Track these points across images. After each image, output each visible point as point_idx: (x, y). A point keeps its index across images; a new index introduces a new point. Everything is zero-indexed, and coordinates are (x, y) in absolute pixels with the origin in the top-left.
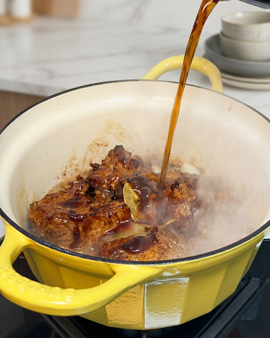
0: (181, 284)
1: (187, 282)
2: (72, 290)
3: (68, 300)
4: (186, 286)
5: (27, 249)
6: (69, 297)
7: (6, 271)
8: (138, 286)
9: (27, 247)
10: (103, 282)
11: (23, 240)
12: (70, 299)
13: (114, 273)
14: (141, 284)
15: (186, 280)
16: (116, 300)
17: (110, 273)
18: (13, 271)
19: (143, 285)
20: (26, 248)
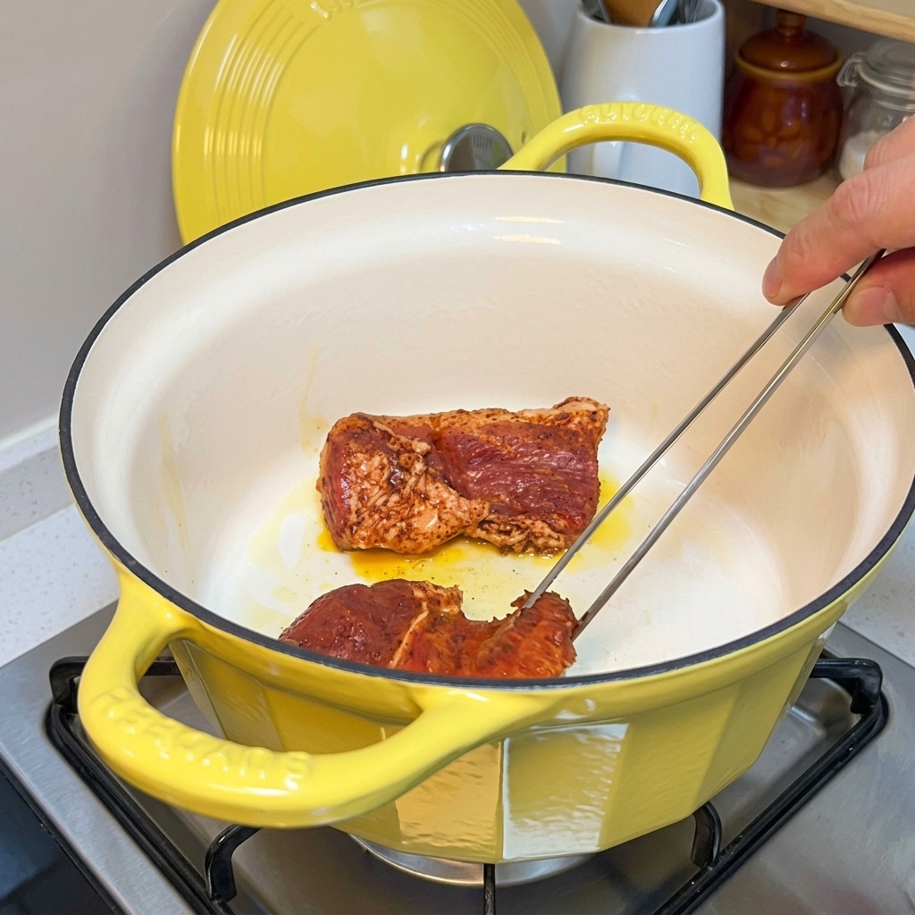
0: (603, 742)
1: (622, 736)
2: (302, 756)
3: (292, 785)
4: (618, 748)
5: (179, 639)
6: (292, 775)
7: (119, 700)
8: (487, 747)
9: (181, 635)
10: (388, 736)
11: (169, 616)
12: (293, 780)
13: (419, 711)
14: (494, 739)
15: (619, 731)
16: (426, 783)
17: (407, 709)
18: (138, 702)
19: (500, 743)
20: (176, 636)
